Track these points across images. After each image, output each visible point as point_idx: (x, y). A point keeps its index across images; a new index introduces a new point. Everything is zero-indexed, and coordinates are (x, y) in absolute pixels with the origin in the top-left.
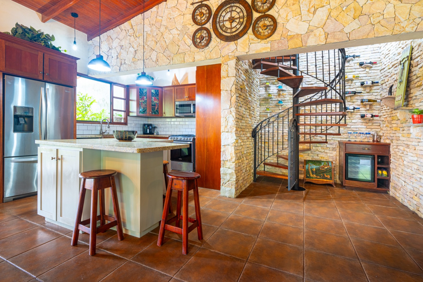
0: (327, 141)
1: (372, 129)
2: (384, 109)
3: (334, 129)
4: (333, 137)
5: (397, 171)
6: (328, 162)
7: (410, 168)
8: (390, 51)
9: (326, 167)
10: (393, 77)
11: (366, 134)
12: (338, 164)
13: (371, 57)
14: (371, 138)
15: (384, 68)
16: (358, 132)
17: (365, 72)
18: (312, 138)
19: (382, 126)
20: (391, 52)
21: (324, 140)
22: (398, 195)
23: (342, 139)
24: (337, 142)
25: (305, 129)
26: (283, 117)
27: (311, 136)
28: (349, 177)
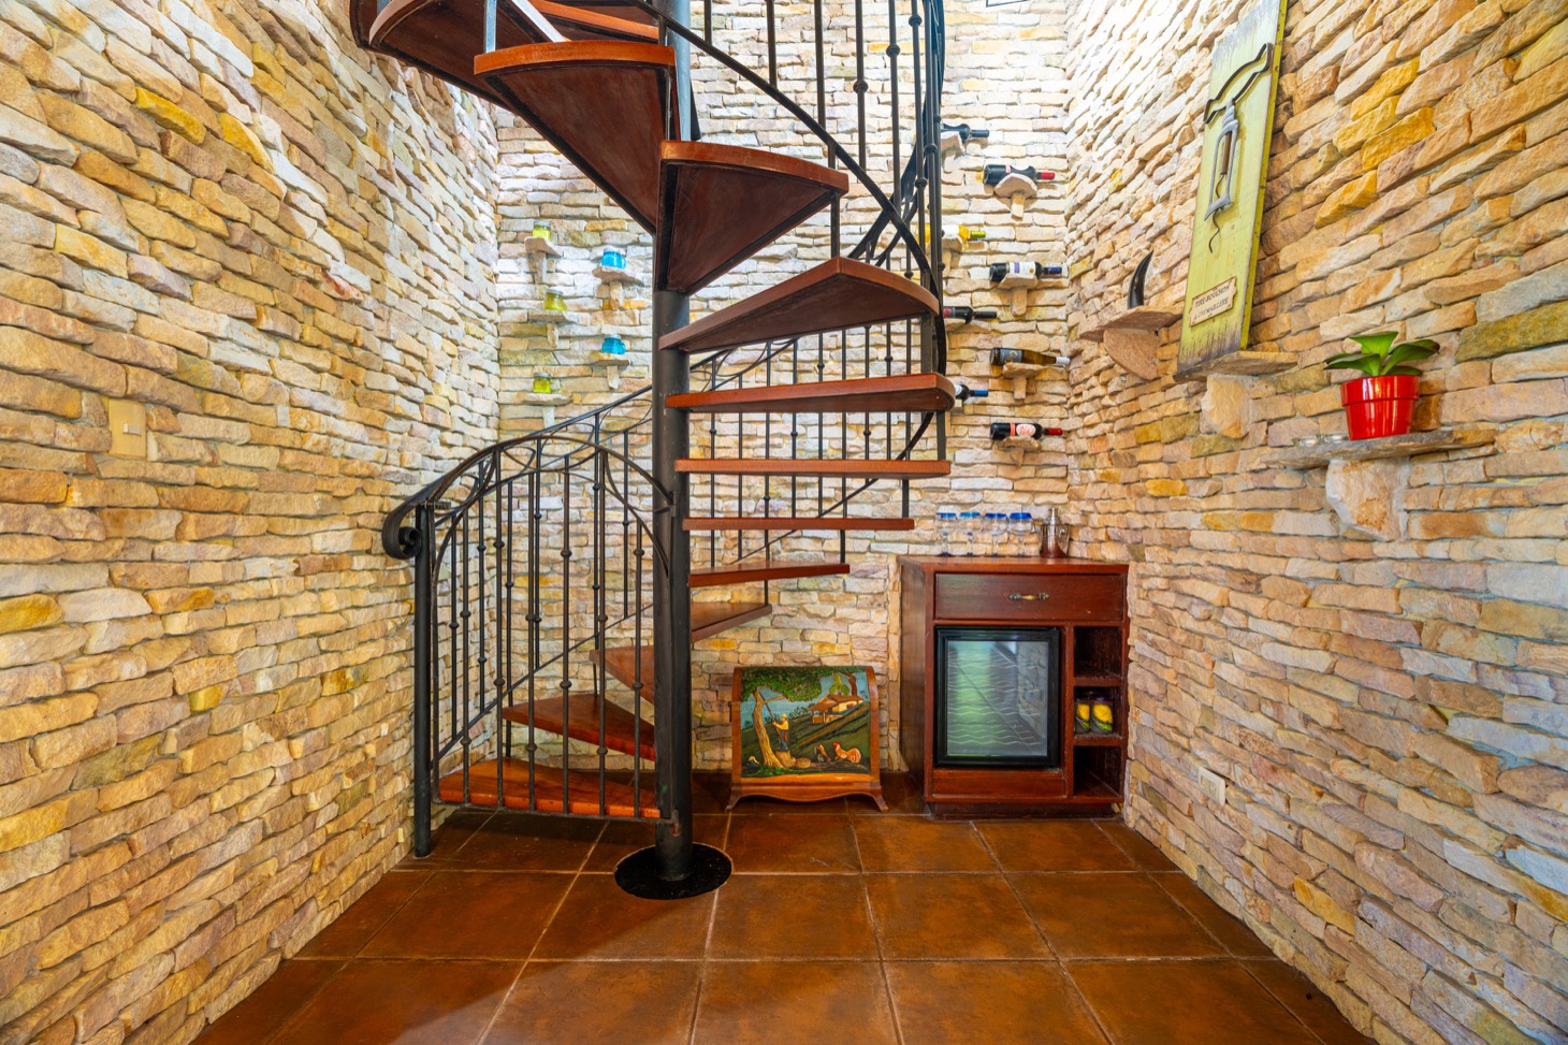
0: (848, 558)
1: (1035, 493)
2: (1087, 395)
3: (879, 496)
4: (874, 540)
5: (1170, 710)
6: (848, 672)
7: (1270, 711)
8: (1121, 98)
9: (842, 707)
10: (1148, 218)
11: (1015, 517)
12: (895, 676)
13: (1032, 150)
14: (1034, 539)
15: (1089, 199)
16: (982, 509)
17: (1006, 218)
18: (776, 546)
19: (1075, 478)
20: (1128, 103)
21: (835, 553)
22: (1176, 838)
23: (914, 549)
24: (893, 565)
25: (740, 498)
26: (626, 432)
27: (773, 534)
28: (950, 753)
